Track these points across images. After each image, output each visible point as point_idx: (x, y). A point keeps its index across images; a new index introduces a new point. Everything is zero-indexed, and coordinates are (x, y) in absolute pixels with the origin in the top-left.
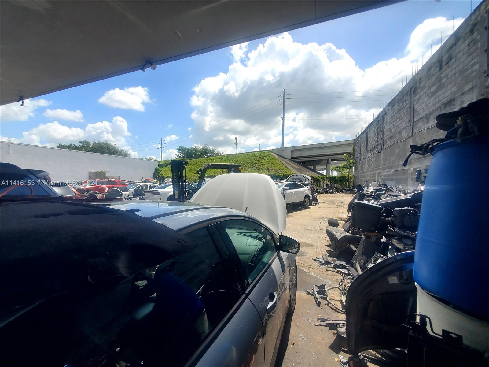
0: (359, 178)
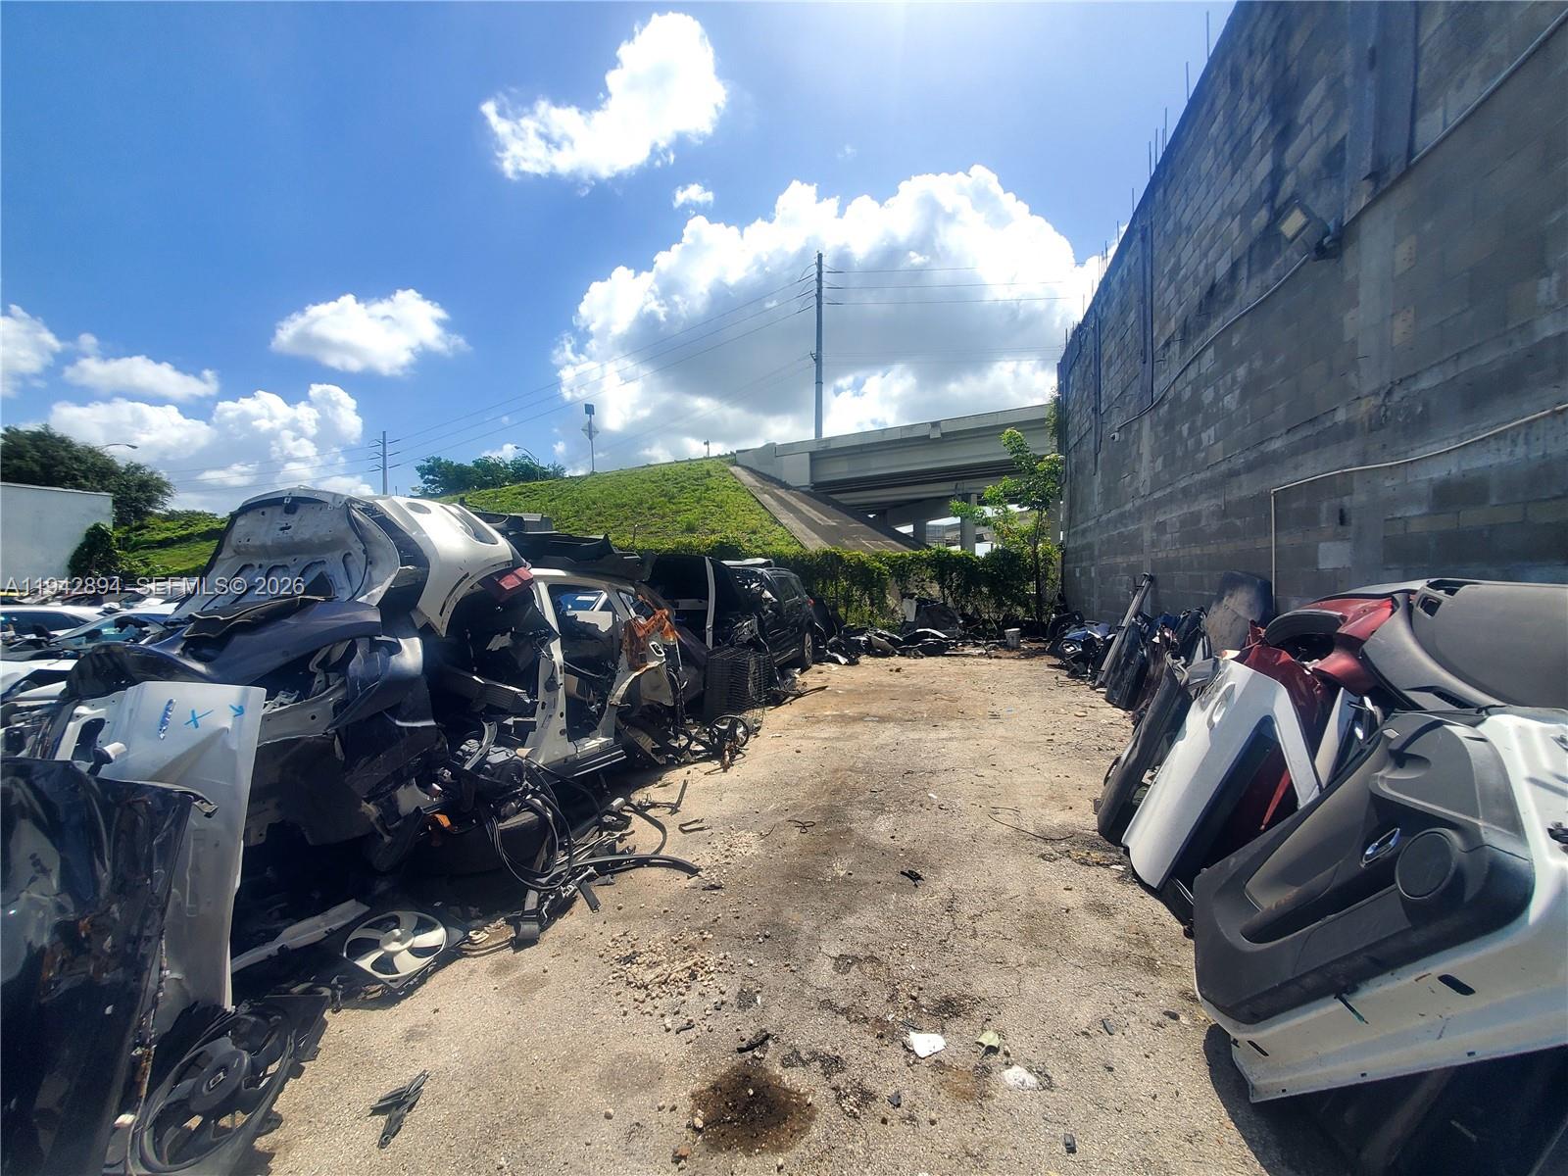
0: (1092, 558)
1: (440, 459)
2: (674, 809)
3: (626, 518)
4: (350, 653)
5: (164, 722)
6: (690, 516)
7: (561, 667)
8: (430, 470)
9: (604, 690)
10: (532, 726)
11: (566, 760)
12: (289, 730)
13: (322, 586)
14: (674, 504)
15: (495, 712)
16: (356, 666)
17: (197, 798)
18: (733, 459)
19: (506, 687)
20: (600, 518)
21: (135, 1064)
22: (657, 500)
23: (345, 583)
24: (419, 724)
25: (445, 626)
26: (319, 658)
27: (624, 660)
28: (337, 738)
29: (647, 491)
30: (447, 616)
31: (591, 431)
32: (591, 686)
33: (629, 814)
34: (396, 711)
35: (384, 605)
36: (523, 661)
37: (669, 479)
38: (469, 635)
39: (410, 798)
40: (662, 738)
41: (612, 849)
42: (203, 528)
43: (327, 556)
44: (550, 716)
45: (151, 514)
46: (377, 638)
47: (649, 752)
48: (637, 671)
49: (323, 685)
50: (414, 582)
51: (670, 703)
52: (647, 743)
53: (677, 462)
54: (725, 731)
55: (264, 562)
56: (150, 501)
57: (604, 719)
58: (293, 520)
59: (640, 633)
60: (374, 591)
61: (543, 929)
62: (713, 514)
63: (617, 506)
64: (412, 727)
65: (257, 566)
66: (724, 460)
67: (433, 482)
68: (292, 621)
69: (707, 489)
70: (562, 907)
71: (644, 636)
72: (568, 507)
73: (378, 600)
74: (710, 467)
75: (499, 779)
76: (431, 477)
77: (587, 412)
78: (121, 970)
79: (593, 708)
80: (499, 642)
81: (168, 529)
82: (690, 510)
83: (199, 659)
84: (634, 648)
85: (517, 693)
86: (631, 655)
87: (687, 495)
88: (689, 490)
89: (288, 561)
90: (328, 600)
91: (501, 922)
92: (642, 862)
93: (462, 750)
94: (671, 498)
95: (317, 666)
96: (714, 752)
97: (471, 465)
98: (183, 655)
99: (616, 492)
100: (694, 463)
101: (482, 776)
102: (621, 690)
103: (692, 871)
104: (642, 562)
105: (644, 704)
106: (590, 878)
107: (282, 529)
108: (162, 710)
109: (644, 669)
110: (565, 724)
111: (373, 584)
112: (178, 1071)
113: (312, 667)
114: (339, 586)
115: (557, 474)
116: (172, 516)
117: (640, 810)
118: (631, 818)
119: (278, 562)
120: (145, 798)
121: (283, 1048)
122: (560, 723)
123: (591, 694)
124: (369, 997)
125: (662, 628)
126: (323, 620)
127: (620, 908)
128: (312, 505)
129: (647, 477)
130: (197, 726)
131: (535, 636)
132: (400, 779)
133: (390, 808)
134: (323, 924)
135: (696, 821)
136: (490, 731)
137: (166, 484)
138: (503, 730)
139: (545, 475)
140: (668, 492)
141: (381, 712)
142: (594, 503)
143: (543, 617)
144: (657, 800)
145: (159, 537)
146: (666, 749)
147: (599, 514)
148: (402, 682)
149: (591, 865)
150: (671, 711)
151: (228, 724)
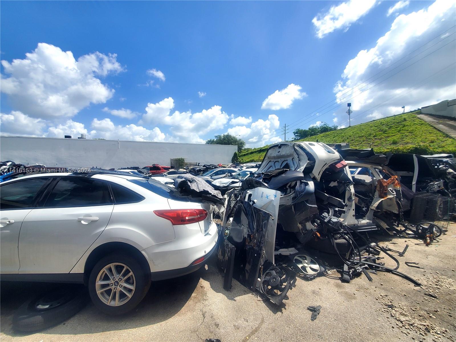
1: (299, 129)
2: (401, 255)
3: (364, 141)
4: (296, 184)
5: (262, 197)
6: (395, 138)
7: (354, 194)
8: (297, 133)
9: (368, 204)
10: (344, 212)
11: (354, 225)
12: (284, 202)
13: (287, 166)
14: (386, 134)
15: (333, 206)
16: (297, 187)
17: (271, 215)
18: (419, 112)
19: (336, 198)
20: (352, 142)
21: (260, 269)
22: (377, 133)
23: (293, 166)
24: (313, 206)
25: (319, 179)
26: (289, 185)
27: (377, 194)
28: (293, 206)
29: (373, 130)
30: (320, 175)
31: (349, 112)
32: (363, 202)
33: (379, 250)
34: (307, 201)
35: (304, 172)
36: (341, 190)
37: (384, 124)
38: (324, 181)
39: (309, 226)
40: (391, 225)
41: (374, 261)
42: (250, 152)
43: (288, 159)
44: (349, 210)
45: (242, 149)
46: (302, 181)
47: (385, 229)
48: (383, 198)
49: (289, 192)
50: (310, 166)
51: (397, 212)
52: (385, 226)
53: (388, 117)
54: (426, 229)
55: (274, 160)
56: (242, 146)
57: (368, 214)
58: (280, 150)
59: (385, 184)
60: (301, 168)
61: (351, 279)
62: (407, 136)
63: (360, 137)
64: (311, 207)
65: (272, 161)
66: (414, 112)
67: (297, 136)
68: (283, 175)
69: (404, 126)
70: (357, 275)
71: (386, 186)
72: (340, 139)
73: (302, 170)
74: (406, 117)
75: (335, 226)
76: (297, 134)
77: (348, 106)
78: (257, 247)
79: (364, 209)
80: (333, 184)
81: (245, 152)
82: (395, 135)
83: (266, 183)
84: (381, 189)
85: (340, 201)
86: (380, 192)
87: (393, 130)
88: (394, 128)
89: (279, 160)
90: (290, 170)
91: (335, 270)
92: (388, 271)
93: (323, 215)
94: (385, 132)
95: (288, 187)
96: (420, 236)
97: (308, 129)
98: (262, 182)
99: (359, 132)
100: (397, 116)
101: (330, 225)
102: (375, 204)
103: (417, 284)
104: (386, 158)
105: (384, 210)
106: (366, 268)
107: (278, 152)
108: (262, 194)
109: (386, 198)
110: (355, 213)
111: (300, 166)
112: (266, 274)
113: (287, 187)
114: (291, 166)
115: (335, 129)
116: (245, 150)
117: (385, 250)
118: (380, 252)
119: (277, 160)
120: (261, 213)
121: (287, 280)
122: (353, 213)
123: (363, 204)
124: (300, 275)
125: (394, 183)
126: (290, 175)
127: (382, 285)
128: (285, 146)
129: (373, 125)
130: (268, 198)
131: (345, 183)
132: (307, 220)
133: (304, 227)
134: (288, 251)
135: (414, 263)
136: (331, 211)
137: (244, 143)
138: (335, 211)
139: (331, 130)
140: (383, 129)
141: (303, 201)
142: (350, 137)
143: (348, 177)
144: (391, 248)
145: (243, 154)
146: (392, 229)
147: (352, 140)
148: (309, 193)
149: (367, 264)
150: (397, 216)
151: (273, 199)
